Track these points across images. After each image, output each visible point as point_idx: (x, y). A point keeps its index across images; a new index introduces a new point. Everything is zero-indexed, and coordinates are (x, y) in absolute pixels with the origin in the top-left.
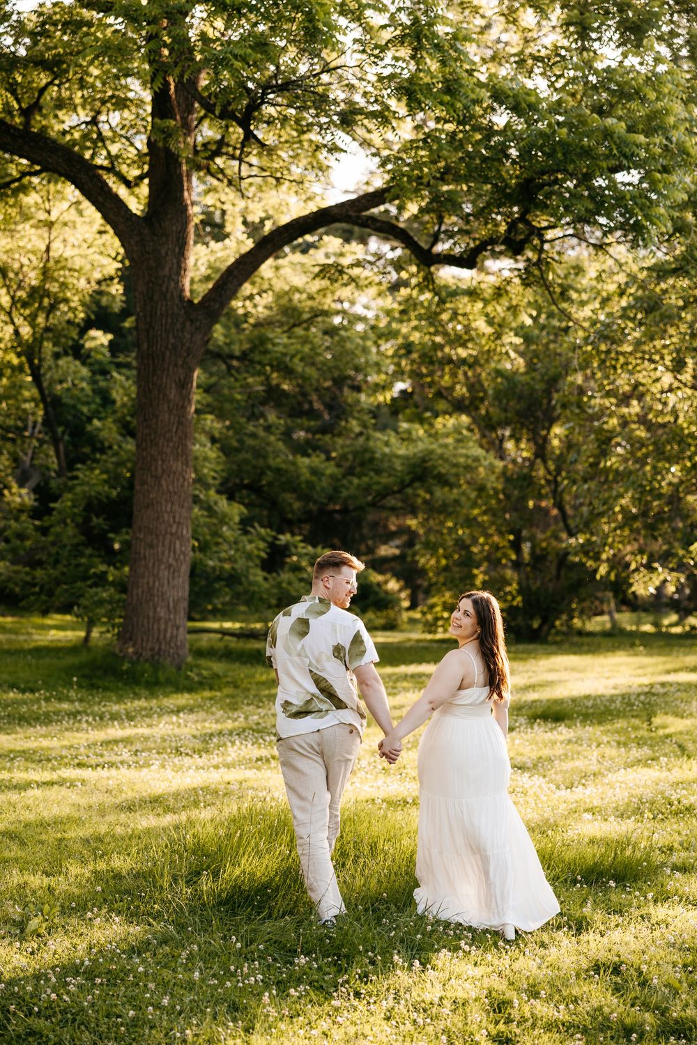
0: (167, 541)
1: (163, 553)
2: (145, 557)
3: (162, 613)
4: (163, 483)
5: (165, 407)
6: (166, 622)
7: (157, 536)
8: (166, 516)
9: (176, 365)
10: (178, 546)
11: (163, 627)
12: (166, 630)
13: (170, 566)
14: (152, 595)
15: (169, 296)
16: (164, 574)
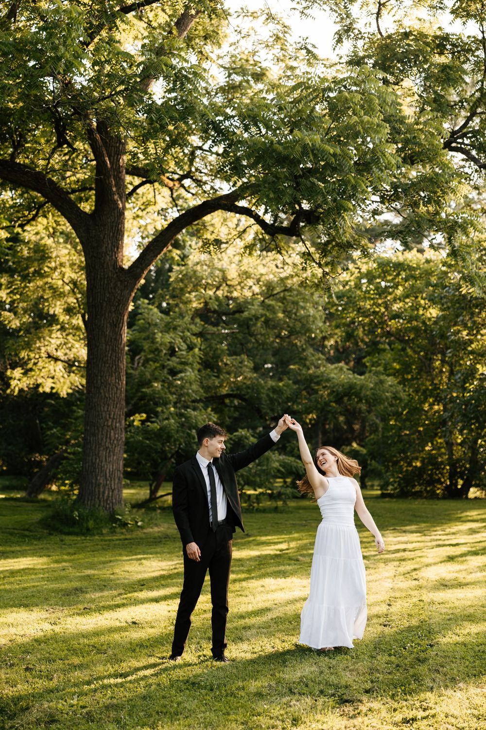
0: (104, 433)
1: (102, 439)
2: (90, 442)
3: (101, 480)
4: (102, 391)
5: (103, 340)
6: (104, 487)
7: (98, 428)
8: (104, 414)
9: (110, 312)
10: (112, 434)
11: (102, 490)
12: (104, 492)
13: (107, 448)
14: (95, 468)
15: (105, 266)
16: (103, 453)
